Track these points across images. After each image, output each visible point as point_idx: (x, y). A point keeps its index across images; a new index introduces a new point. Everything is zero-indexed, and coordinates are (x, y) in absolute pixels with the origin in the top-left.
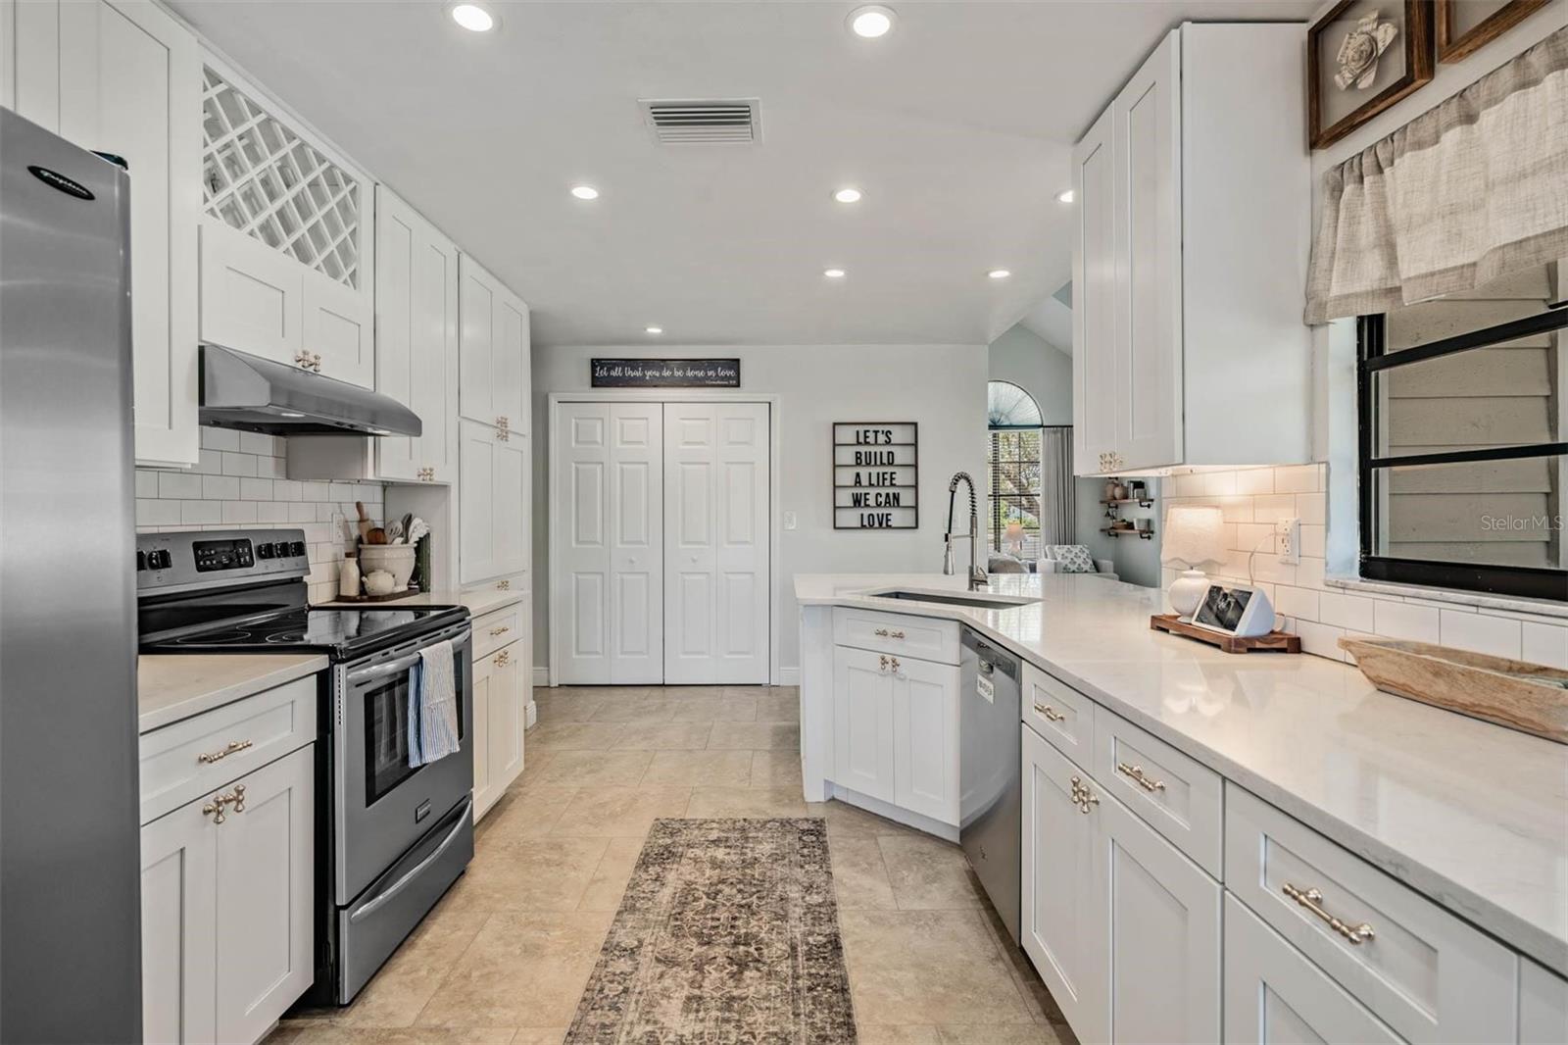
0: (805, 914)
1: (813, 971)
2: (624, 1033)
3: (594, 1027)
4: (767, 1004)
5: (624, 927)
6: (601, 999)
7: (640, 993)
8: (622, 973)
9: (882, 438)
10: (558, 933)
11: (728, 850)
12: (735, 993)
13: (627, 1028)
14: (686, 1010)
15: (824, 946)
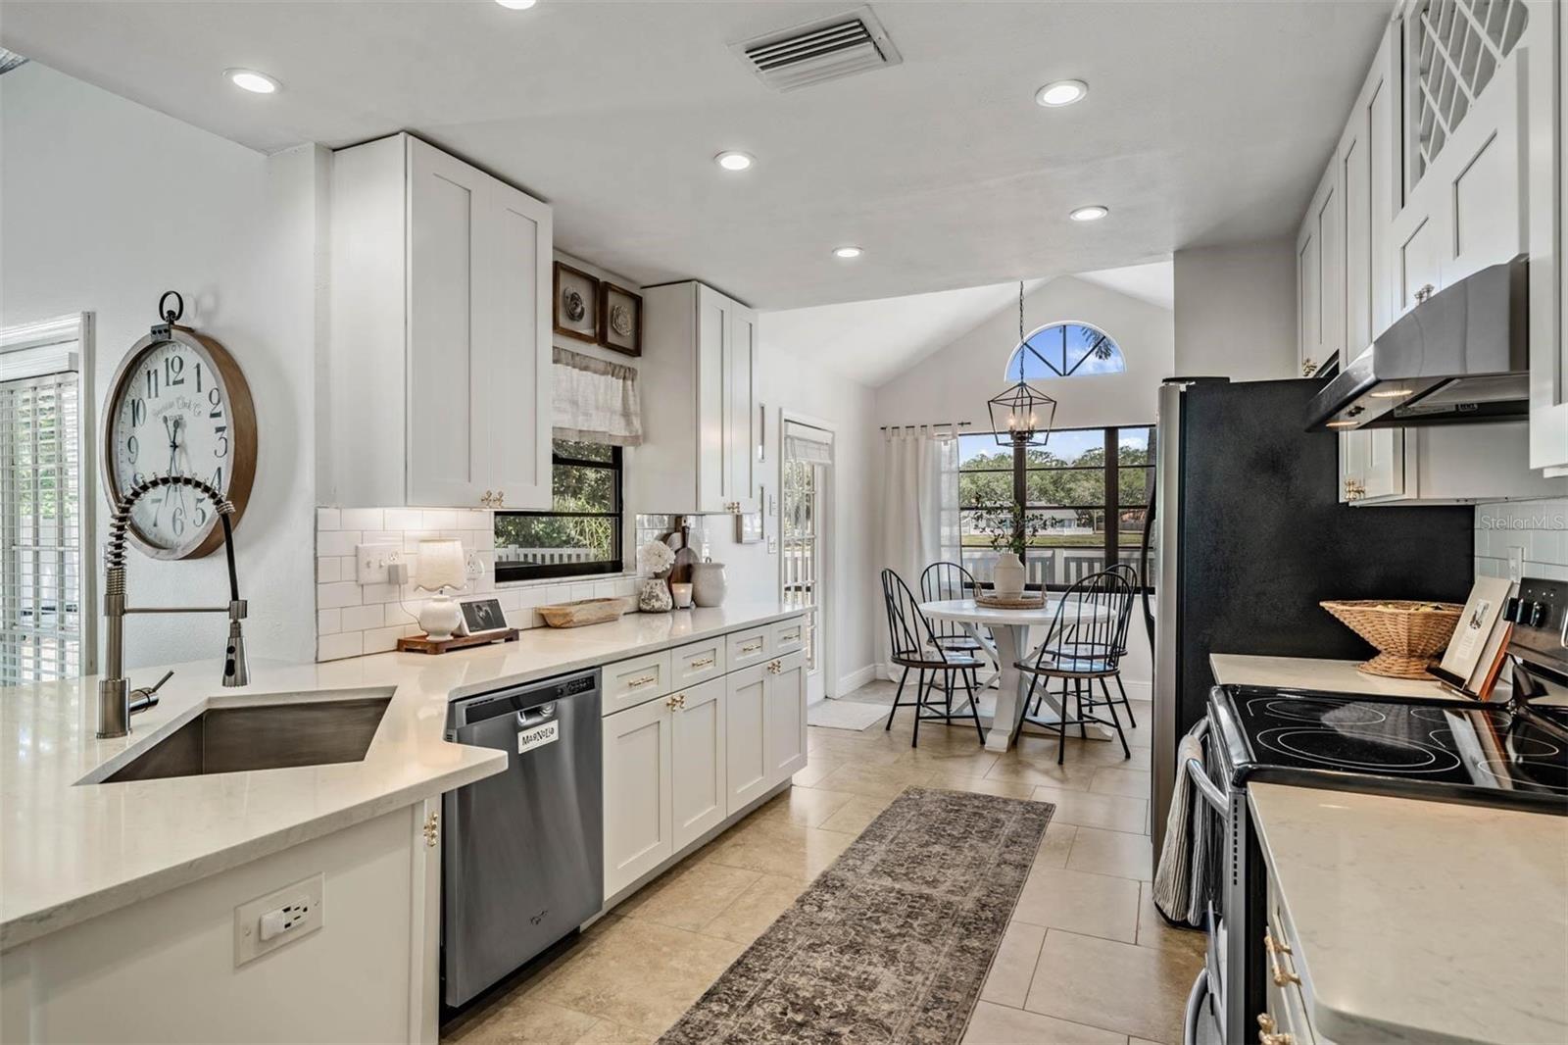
14: (875, 983)
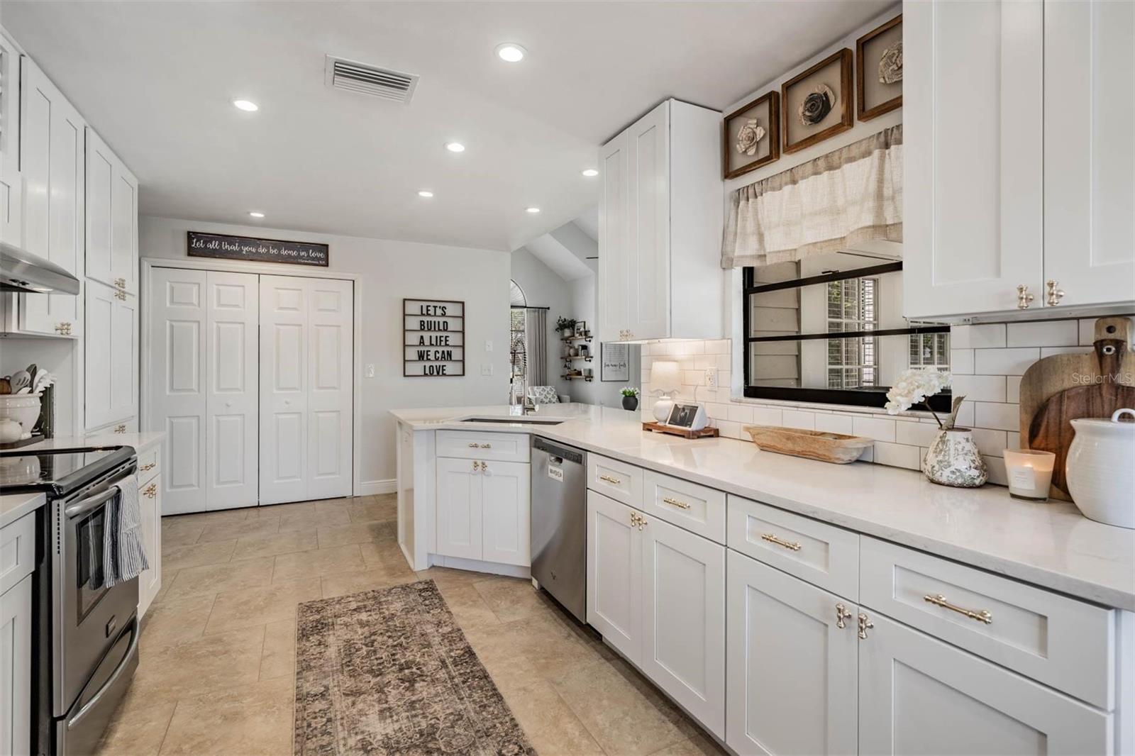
0: (442, 640)
1: (462, 671)
2: (341, 746)
3: (315, 749)
4: (439, 699)
5: (308, 681)
6: (312, 731)
7: (342, 719)
8: (320, 711)
9: (439, 312)
10: (249, 700)
11: (369, 613)
12: (414, 698)
13: (342, 742)
14: (382, 718)
15: (463, 655)
